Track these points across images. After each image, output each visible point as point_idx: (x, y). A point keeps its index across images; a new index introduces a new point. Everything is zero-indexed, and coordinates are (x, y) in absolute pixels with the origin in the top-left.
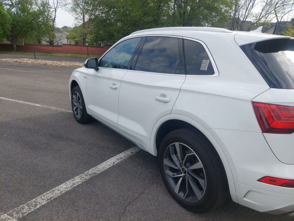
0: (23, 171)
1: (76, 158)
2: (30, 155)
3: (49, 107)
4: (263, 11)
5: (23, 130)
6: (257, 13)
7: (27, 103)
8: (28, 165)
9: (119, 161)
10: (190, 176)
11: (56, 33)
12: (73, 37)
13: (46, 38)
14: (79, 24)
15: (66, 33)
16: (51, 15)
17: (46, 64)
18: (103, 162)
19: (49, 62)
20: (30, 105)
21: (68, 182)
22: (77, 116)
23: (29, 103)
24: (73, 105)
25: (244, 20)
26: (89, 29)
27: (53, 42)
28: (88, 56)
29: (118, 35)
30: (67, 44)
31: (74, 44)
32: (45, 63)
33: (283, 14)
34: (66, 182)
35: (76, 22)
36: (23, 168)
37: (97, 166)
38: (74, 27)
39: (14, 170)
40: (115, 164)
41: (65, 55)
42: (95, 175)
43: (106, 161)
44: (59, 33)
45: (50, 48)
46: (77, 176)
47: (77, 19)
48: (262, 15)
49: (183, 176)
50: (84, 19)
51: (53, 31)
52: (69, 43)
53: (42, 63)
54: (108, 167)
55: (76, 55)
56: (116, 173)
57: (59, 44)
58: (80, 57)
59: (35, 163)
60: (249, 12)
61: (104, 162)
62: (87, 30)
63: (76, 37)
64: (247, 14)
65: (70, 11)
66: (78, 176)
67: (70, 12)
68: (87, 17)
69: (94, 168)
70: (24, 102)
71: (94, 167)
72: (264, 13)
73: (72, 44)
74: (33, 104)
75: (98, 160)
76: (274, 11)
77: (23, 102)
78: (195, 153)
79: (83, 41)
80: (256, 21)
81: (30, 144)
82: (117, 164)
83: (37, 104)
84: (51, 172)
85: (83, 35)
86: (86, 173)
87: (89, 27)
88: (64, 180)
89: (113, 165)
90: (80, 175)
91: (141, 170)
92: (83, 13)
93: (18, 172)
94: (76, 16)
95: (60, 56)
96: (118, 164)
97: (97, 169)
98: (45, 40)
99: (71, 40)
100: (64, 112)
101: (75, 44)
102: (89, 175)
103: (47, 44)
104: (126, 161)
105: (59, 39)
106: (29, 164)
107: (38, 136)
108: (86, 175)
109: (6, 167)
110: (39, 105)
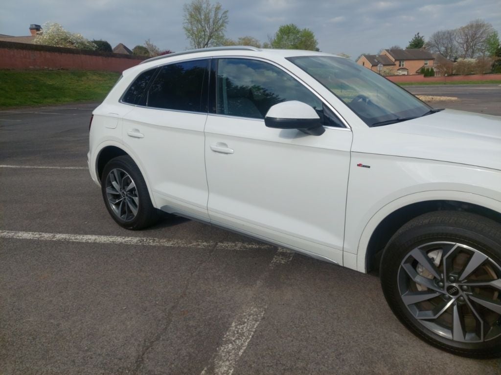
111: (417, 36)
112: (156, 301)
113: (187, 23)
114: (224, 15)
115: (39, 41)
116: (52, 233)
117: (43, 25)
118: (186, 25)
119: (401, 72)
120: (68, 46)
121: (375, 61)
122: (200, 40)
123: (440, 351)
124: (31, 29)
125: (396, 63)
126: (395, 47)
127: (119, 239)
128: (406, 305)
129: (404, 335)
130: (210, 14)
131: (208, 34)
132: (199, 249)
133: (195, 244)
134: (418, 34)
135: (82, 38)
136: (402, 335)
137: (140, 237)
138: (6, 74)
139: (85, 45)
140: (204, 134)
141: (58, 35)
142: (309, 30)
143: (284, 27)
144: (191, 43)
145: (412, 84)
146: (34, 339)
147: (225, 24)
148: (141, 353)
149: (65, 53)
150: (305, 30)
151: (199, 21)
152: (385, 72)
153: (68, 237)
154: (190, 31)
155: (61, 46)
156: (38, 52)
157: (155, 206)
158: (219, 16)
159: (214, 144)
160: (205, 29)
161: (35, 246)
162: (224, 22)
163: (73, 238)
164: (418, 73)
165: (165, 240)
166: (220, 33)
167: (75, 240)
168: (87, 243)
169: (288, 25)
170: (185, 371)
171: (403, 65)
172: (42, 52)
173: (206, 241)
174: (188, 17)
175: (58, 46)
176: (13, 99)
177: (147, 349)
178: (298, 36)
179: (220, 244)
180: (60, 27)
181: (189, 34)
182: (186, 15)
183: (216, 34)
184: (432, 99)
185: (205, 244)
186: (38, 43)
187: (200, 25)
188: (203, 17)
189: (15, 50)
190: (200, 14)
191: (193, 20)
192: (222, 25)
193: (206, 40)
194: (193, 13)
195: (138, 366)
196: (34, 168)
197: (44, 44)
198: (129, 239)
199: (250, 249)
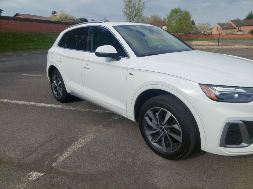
111: (250, 13)
112: (55, 129)
113: (124, 8)
114: (143, 4)
115: (54, 19)
116: (29, 102)
117: (57, 11)
118: (124, 10)
119: (239, 33)
120: (67, 21)
121: (224, 27)
122: (131, 17)
123: (159, 156)
124: (52, 13)
125: (236, 28)
126: (238, 19)
127: (54, 106)
128: (147, 135)
129: (148, 149)
130: (136, 4)
131: (135, 14)
132: (84, 111)
133: (83, 109)
134: (251, 11)
135: (74, 17)
136: (147, 149)
137: (63, 105)
138: (38, 35)
139: (75, 20)
140: (81, 60)
141: (63, 16)
142: (187, 11)
143: (174, 9)
144: (126, 19)
145: (245, 39)
146: (3, 138)
147: (143, 9)
148: (39, 146)
149: (64, 24)
150: (185, 10)
151: (130, 8)
152: (229, 32)
153: (34, 104)
154: (126, 13)
155: (64, 21)
156: (53, 24)
157: (68, 92)
158: (141, 5)
159: (84, 64)
160: (133, 12)
161: (21, 106)
162: (143, 8)
163: (36, 104)
164: (249, 33)
165: (72, 107)
166: (141, 13)
167: (36, 105)
168: (41, 106)
169: (176, 8)
170: (51, 153)
171: (240, 29)
172: (54, 24)
173: (89, 109)
174: (125, 6)
175: (62, 21)
176: (40, 46)
177: (42, 145)
178: (181, 14)
179: (94, 110)
180: (64, 12)
181: (125, 14)
182: (124, 5)
183: (139, 14)
184: (250, 47)
185: (88, 109)
186: (54, 20)
187: (131, 10)
188: (132, 5)
189: (43, 24)
190: (131, 4)
191: (127, 7)
192: (142, 9)
193: (134, 17)
194: (127, 3)
195: (35, 150)
196: (36, 76)
197: (57, 21)
198: (58, 106)
199: (106, 112)
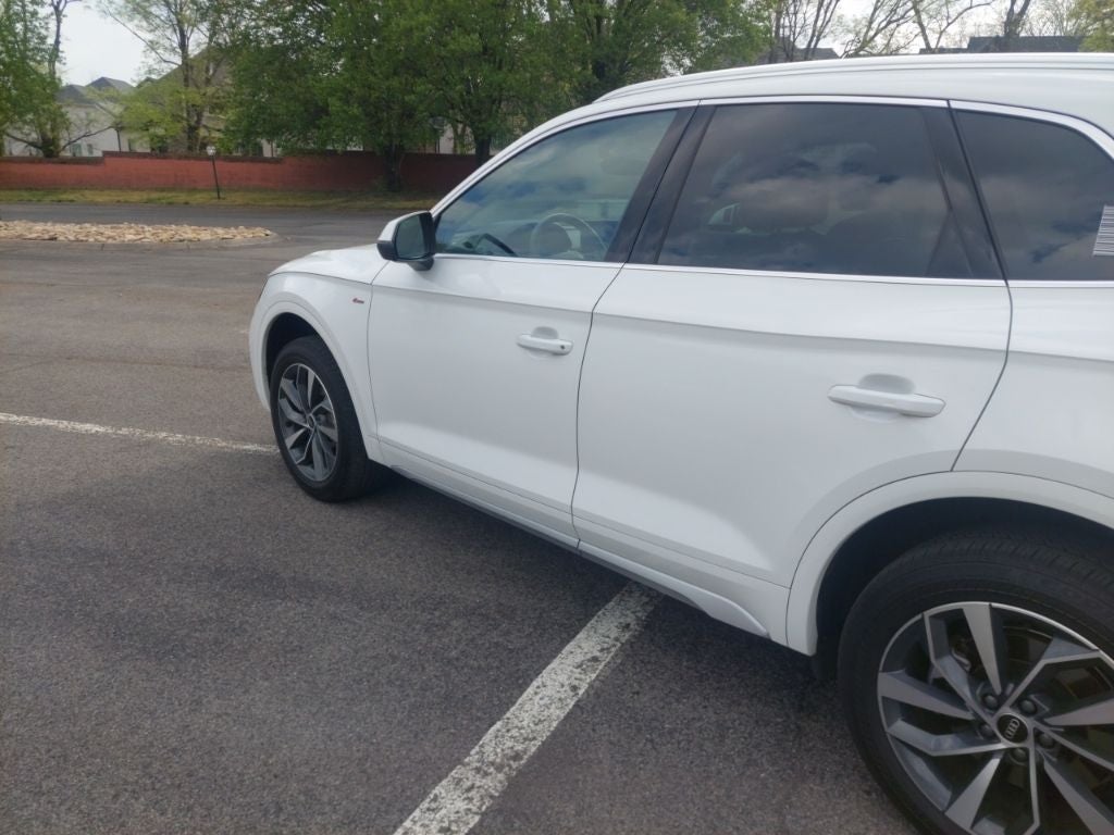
0: (158, 786)
1: (390, 682)
2: (161, 693)
3: (150, 435)
4: (878, 12)
5: (71, 560)
6: (859, 17)
7: (35, 421)
8: (174, 751)
9: (594, 676)
10: (1051, 754)
11: (69, 105)
12: (144, 121)
13: (26, 129)
14: (166, 69)
15: (110, 106)
16: (43, 32)
17: (53, 239)
18: (522, 688)
19: (66, 231)
20: (56, 429)
21: (415, 822)
22: (306, 471)
23: (44, 420)
24: (280, 423)
25: (812, 46)
26: (210, 90)
27: (57, 146)
28: (219, 198)
29: (345, 108)
30: (117, 149)
31: (149, 151)
32: (46, 237)
33: (945, 24)
34: (402, 822)
35: (152, 60)
36: (154, 772)
37: (508, 715)
38: (143, 79)
39: (112, 785)
40: (581, 692)
41: (117, 198)
42: (522, 762)
43: (535, 684)
44: (80, 107)
45: (50, 170)
46: (440, 780)
47: (153, 49)
48: (875, 25)
49: (1000, 751)
50: (183, 46)
51: (52, 97)
52: (125, 149)
53: (34, 235)
54: (557, 714)
55: (164, 194)
56: (611, 743)
57: (80, 152)
58: (187, 203)
59: (204, 733)
60: (826, 12)
61: (530, 690)
62: (202, 91)
63: (157, 124)
64: (819, 23)
65: (119, 13)
66: (444, 782)
67: (124, 19)
68: (198, 39)
69: (498, 725)
70: (21, 419)
71: (493, 724)
72: (881, 16)
73: (139, 150)
74: (64, 424)
75: (495, 681)
76: (912, 13)
77: (15, 418)
78: (1102, 652)
79: (189, 138)
80: (853, 48)
81: (138, 634)
82: (592, 692)
83: (87, 421)
84: (307, 777)
85: (185, 115)
86: (473, 758)
87: (208, 81)
88: (387, 812)
89: (576, 699)
90: (453, 773)
91: (710, 709)
92: (180, 23)
93: (137, 799)
94: (150, 37)
95: (96, 204)
96: (595, 692)
97: (514, 732)
98: (19, 136)
99: (134, 136)
100: (225, 453)
101: (153, 149)
102: (492, 769)
103: (28, 154)
104: (623, 672)
105: (82, 133)
106: (174, 743)
107: (158, 583)
108: (478, 770)
109: (63, 777)
110: (101, 429)
